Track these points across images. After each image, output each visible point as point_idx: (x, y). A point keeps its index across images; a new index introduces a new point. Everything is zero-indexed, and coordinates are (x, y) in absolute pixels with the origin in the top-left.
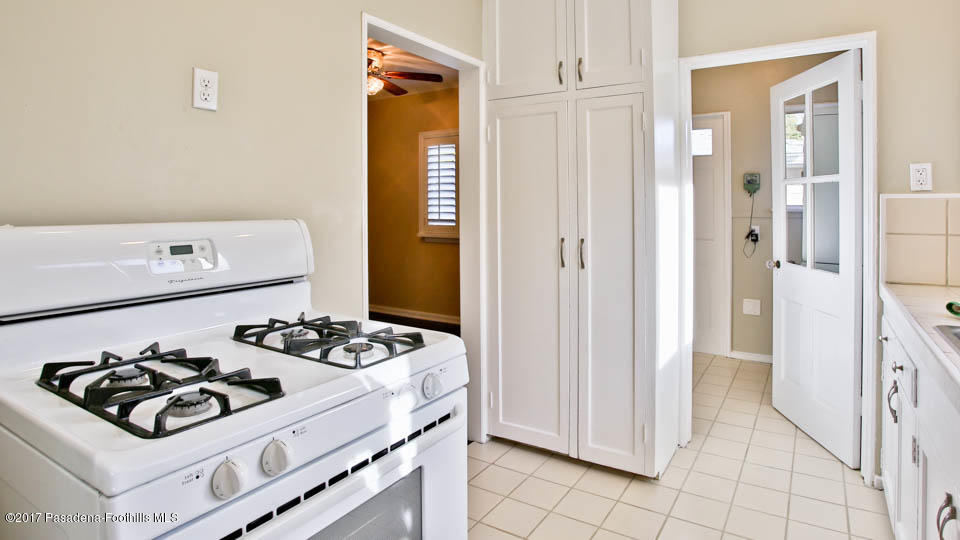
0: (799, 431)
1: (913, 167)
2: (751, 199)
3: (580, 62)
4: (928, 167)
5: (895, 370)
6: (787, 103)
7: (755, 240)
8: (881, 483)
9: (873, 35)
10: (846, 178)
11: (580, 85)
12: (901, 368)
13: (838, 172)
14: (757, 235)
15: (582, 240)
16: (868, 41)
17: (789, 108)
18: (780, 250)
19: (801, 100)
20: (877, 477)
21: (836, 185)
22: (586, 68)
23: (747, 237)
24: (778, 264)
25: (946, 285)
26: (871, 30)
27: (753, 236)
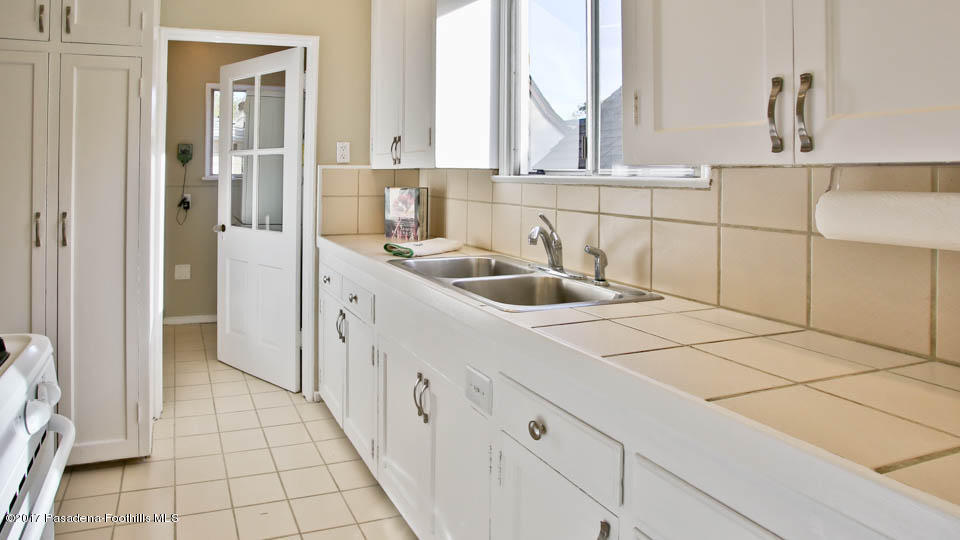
0: (247, 376)
1: (339, 145)
2: (183, 168)
3: (68, 10)
4: (347, 144)
5: (351, 301)
6: (235, 83)
7: (187, 208)
8: (319, 396)
9: (316, 39)
10: (290, 151)
11: (66, 37)
12: (355, 298)
13: (283, 146)
14: (188, 203)
15: (64, 214)
16: (312, 43)
17: (236, 87)
18: (224, 215)
19: (251, 81)
20: (316, 393)
21: (281, 157)
22: (75, 19)
23: (180, 205)
24: (223, 228)
25: (358, 234)
26: (316, 35)
27: (185, 204)
